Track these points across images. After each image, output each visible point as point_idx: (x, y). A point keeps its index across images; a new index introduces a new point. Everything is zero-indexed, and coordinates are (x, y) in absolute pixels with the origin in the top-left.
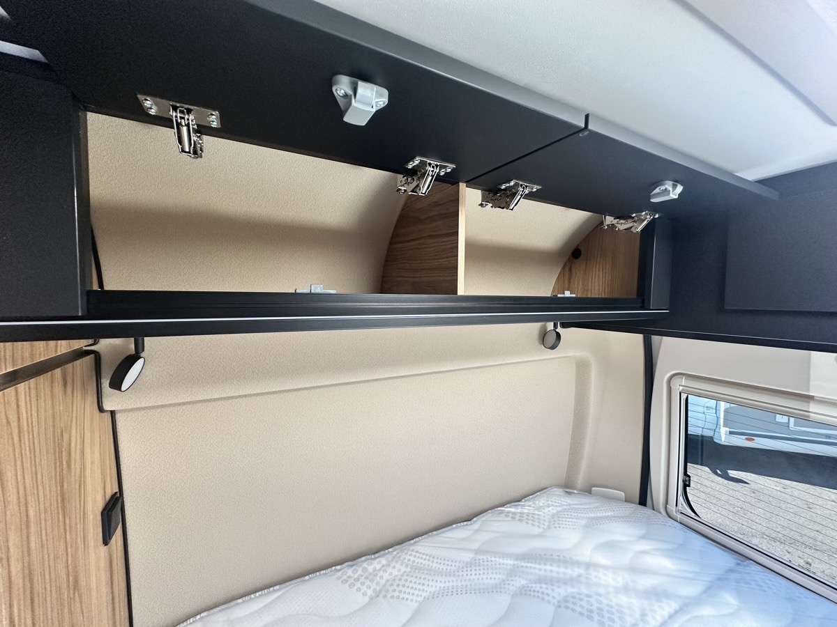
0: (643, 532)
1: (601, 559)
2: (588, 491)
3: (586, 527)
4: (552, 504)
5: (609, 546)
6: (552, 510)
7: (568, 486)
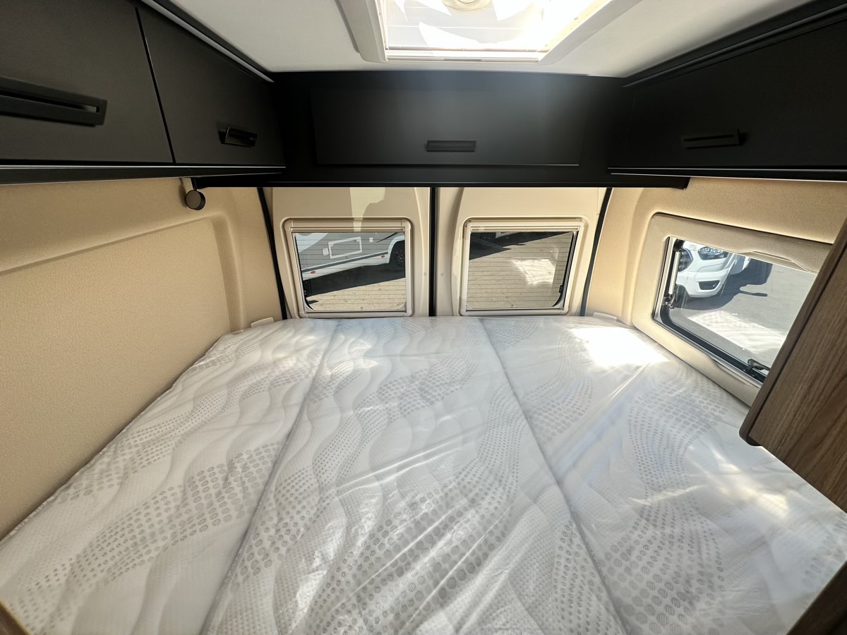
0: (293, 331)
1: (281, 355)
2: (248, 327)
3: (261, 345)
4: (230, 345)
5: (280, 348)
6: (233, 348)
7: (234, 329)
